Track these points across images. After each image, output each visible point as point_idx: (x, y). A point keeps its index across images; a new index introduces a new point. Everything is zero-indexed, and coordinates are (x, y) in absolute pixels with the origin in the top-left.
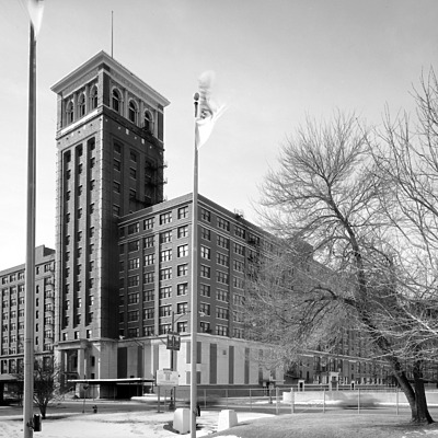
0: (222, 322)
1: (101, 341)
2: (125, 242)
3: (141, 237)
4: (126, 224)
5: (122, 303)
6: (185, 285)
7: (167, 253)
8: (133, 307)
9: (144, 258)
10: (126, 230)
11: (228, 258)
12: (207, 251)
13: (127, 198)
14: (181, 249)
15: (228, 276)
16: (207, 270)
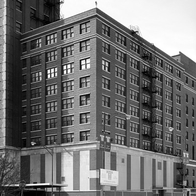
0: (121, 132)
1: (6, 149)
2: (27, 56)
3: (43, 51)
4: (28, 39)
5: (25, 113)
6: (88, 96)
7: (69, 66)
8: (36, 118)
9: (46, 71)
10: (29, 46)
11: (125, 72)
12: (107, 64)
13: (28, 15)
14: (83, 62)
15: (125, 88)
16: (107, 82)
